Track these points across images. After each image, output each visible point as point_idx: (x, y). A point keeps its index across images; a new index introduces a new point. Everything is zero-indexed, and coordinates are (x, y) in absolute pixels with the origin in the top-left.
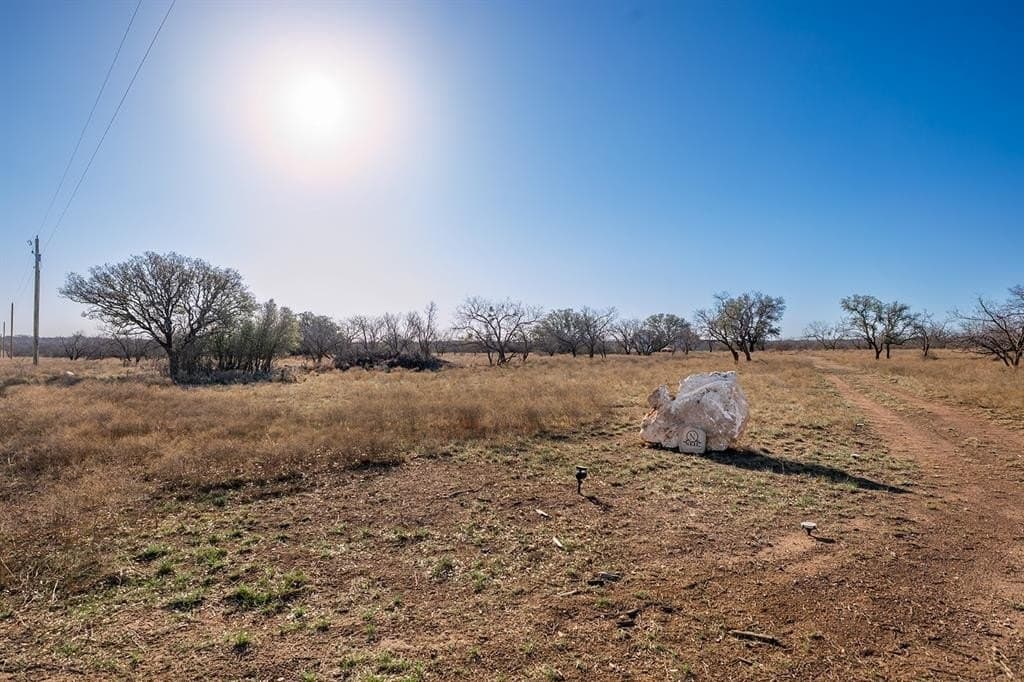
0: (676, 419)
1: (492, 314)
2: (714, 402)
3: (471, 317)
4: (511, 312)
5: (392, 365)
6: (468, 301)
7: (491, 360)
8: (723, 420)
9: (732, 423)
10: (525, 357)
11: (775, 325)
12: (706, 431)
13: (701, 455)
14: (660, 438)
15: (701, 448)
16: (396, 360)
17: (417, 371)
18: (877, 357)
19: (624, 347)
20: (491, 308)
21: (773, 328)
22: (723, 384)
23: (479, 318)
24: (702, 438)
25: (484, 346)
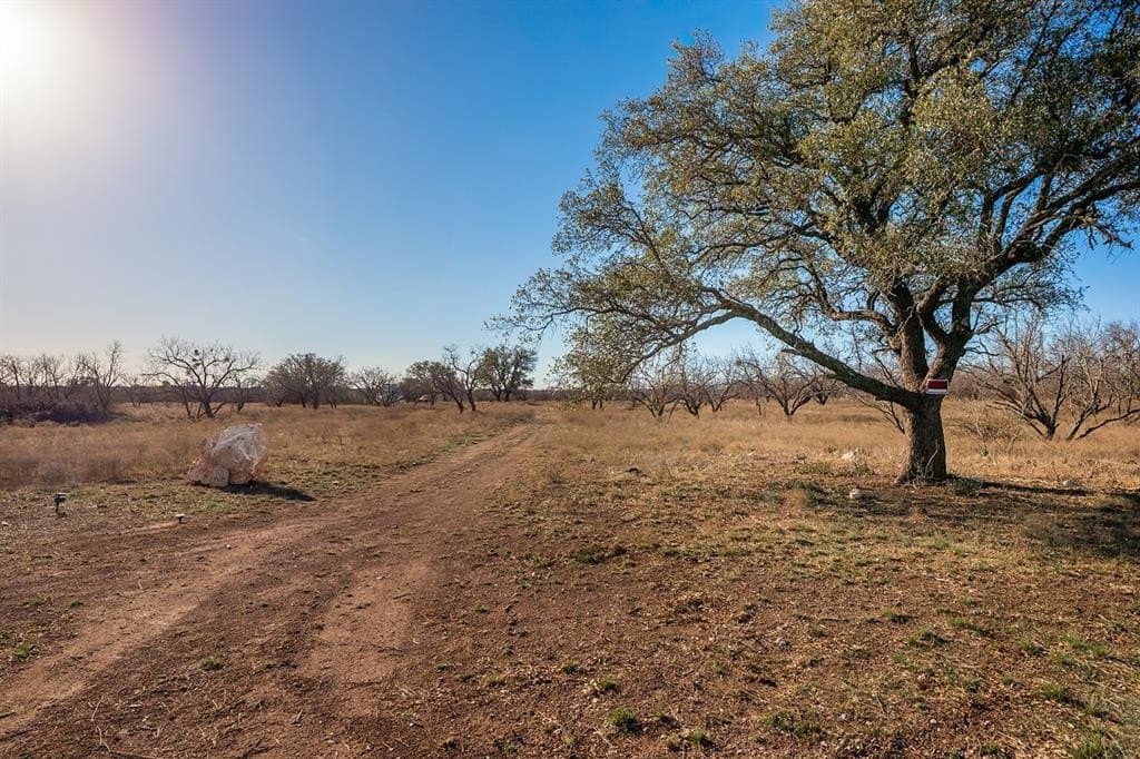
0: (213, 461)
1: (197, 358)
2: (241, 448)
3: (167, 361)
4: (222, 357)
5: (42, 418)
6: (165, 342)
7: (189, 413)
8: (244, 460)
9: (251, 463)
10: (240, 408)
11: (529, 376)
12: (229, 470)
13: (223, 489)
14: (200, 477)
15: (224, 483)
16: (49, 413)
17: (74, 426)
18: (594, 408)
19: (369, 396)
20: (196, 351)
21: (527, 379)
22: (249, 434)
23: (178, 363)
24: (226, 476)
25: (183, 394)
